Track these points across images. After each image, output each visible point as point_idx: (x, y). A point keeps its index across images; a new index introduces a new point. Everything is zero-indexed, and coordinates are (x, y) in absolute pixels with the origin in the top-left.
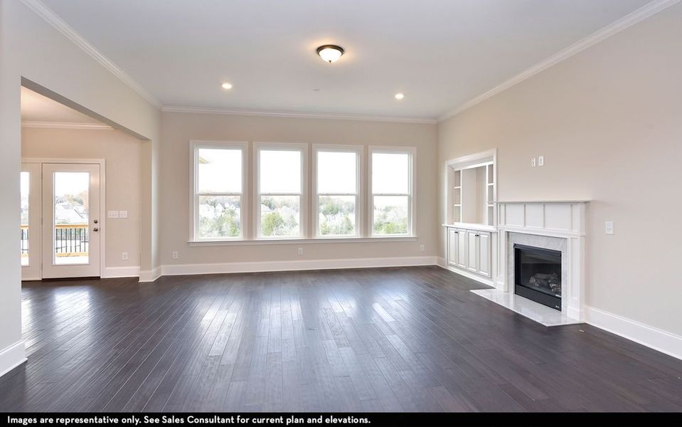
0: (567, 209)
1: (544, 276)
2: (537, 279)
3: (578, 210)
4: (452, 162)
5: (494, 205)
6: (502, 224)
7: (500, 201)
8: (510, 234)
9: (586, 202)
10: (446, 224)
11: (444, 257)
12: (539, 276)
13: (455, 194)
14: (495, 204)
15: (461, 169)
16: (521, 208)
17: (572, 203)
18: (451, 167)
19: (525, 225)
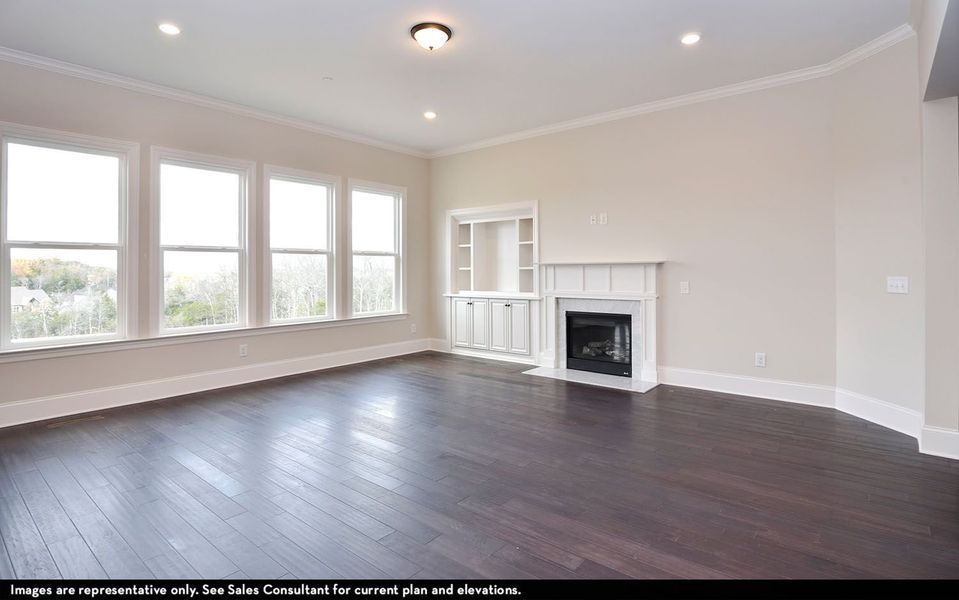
0: (641, 271)
1: (599, 344)
2: (591, 348)
3: (652, 271)
4: (457, 212)
5: (535, 268)
6: (551, 288)
7: (543, 262)
8: (560, 301)
9: (660, 265)
10: (449, 293)
11: (445, 338)
12: (592, 344)
13: (461, 256)
14: (537, 266)
15: (472, 222)
16: (580, 271)
17: (646, 265)
18: (455, 219)
19: (584, 289)
